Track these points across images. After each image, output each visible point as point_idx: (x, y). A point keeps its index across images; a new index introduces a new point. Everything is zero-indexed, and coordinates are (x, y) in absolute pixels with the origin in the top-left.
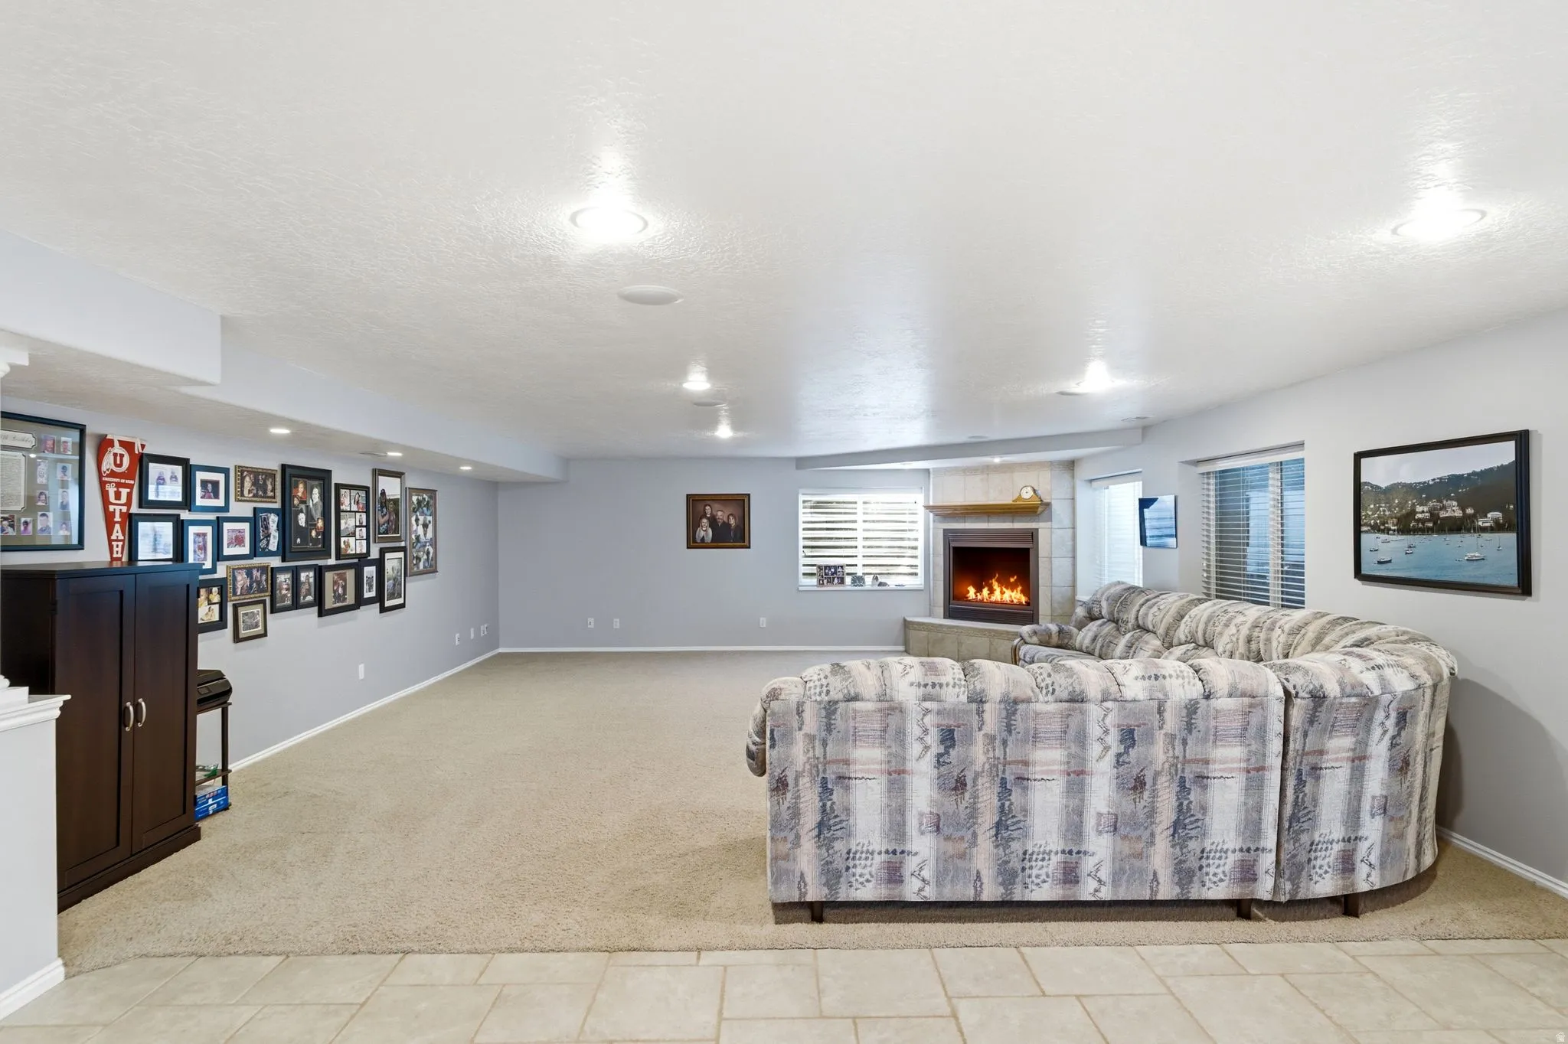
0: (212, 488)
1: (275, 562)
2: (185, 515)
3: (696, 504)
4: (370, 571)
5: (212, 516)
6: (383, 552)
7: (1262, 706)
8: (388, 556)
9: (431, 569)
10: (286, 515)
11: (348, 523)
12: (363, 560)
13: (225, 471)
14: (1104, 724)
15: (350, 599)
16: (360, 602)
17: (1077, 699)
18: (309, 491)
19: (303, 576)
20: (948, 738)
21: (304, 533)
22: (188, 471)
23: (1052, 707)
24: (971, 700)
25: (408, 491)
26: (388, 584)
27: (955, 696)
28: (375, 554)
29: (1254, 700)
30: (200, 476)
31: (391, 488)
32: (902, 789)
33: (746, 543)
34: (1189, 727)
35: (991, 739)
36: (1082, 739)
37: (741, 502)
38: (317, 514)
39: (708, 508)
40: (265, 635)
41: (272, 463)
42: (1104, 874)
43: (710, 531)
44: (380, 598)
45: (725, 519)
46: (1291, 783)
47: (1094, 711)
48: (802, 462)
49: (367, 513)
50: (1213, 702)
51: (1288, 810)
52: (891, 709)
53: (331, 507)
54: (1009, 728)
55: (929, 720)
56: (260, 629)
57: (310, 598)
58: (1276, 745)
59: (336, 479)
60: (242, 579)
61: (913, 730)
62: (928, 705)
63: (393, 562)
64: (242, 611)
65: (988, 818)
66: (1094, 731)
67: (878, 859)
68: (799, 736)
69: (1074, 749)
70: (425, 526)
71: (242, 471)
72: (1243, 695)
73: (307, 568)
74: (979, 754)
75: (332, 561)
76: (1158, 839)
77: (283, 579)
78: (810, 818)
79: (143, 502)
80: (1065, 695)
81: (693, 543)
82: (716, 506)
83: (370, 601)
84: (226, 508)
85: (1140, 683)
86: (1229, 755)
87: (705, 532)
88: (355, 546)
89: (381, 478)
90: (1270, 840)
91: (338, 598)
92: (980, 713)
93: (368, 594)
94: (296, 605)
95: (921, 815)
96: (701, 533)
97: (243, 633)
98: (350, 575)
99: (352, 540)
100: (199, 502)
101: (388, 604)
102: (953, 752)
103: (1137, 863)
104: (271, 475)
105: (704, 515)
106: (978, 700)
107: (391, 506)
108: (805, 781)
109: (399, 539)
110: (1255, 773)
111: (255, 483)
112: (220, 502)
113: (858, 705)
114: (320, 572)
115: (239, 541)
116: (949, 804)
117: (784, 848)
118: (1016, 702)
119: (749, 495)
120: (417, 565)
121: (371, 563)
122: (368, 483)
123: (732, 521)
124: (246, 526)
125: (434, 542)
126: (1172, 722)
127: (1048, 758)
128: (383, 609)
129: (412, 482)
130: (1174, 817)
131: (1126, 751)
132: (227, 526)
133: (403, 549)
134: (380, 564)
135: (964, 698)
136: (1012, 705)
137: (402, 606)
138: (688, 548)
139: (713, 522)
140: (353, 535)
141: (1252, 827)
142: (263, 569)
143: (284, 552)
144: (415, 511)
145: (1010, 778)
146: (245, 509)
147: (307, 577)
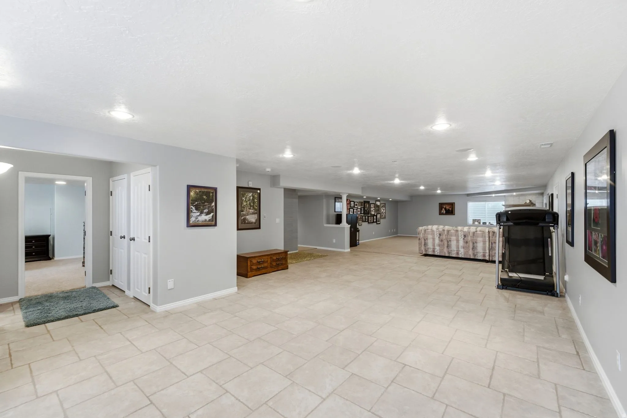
0: (356, 205)
1: (363, 215)
2: (354, 208)
3: (441, 205)
4: (375, 217)
5: (356, 208)
6: (377, 214)
7: (485, 233)
8: (378, 215)
9: (385, 218)
10: (364, 208)
11: (372, 209)
12: (374, 215)
13: (358, 202)
14: (461, 234)
15: (372, 221)
16: (374, 222)
17: (457, 231)
18: (367, 205)
19: (366, 217)
20: (440, 235)
21: (366, 211)
22: (354, 202)
23: (454, 232)
24: (443, 230)
25: (381, 204)
26: (378, 219)
27: (441, 230)
28: (376, 214)
29: (483, 232)
30: (355, 203)
31: (378, 203)
32: (434, 240)
33: (454, 214)
34: (474, 235)
35: (446, 235)
36: (458, 236)
37: (452, 205)
38: (368, 208)
39: (444, 206)
40: (362, 225)
41: (362, 201)
42: (463, 254)
43: (445, 211)
44: (376, 222)
45: (448, 208)
46: (490, 244)
47: (460, 232)
48: (468, 195)
49: (375, 208)
50: (477, 232)
51: (490, 247)
52: (433, 231)
53: (370, 207)
54: (448, 234)
55: (438, 232)
56: (361, 224)
57: (367, 221)
58: (487, 239)
59: (370, 202)
60: (359, 217)
61: (435, 234)
62: (437, 231)
63: (378, 216)
64: (359, 221)
65: (446, 245)
66: (460, 235)
67: (432, 249)
68: (422, 234)
69: (457, 237)
70: (384, 210)
71: (359, 202)
72: (482, 231)
73: (367, 216)
74: (444, 237)
75: (370, 215)
76: (470, 250)
77: (364, 217)
78: (423, 243)
79: (350, 207)
80: (455, 230)
81: (441, 214)
82: (446, 206)
83: (375, 222)
84: (358, 207)
85: (467, 229)
86: (480, 239)
87: (444, 211)
88: (373, 213)
89: (377, 202)
90: (487, 251)
91: (371, 221)
92: (444, 232)
93: (375, 221)
94: (365, 221)
95: (437, 244)
96: (442, 212)
97: (359, 224)
98: (372, 217)
99: (372, 212)
100: (355, 207)
101: (378, 223)
102: (441, 237)
103: (467, 253)
104: (362, 202)
105: (443, 208)
106: (444, 230)
107: (378, 206)
108: (422, 239)
109: (379, 212)
110: (484, 242)
111: (361, 204)
112: (357, 207)
113: (428, 230)
114: (368, 217)
115: (359, 212)
116: (441, 243)
117: (420, 247)
118: (449, 231)
119: (454, 203)
120: (382, 217)
121: (375, 216)
122: (375, 203)
123: (450, 209)
124: (360, 210)
125: (385, 213)
126: (471, 234)
127: (454, 238)
128: (377, 224)
129: (381, 202)
130: (472, 247)
131: (465, 238)
132: (358, 210)
133: (380, 214)
134: (376, 216)
135: (442, 230)
136: (448, 231)
137: (380, 223)
138: (440, 215)
139: (445, 209)
140: (372, 211)
141: (484, 249)
142: (362, 216)
143: (364, 213)
144: (382, 207)
145: (448, 240)
146: (359, 207)
147: (367, 217)
